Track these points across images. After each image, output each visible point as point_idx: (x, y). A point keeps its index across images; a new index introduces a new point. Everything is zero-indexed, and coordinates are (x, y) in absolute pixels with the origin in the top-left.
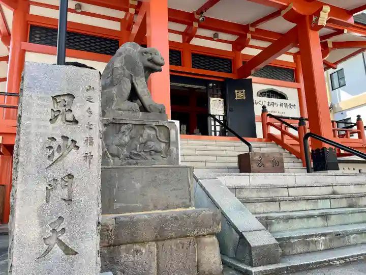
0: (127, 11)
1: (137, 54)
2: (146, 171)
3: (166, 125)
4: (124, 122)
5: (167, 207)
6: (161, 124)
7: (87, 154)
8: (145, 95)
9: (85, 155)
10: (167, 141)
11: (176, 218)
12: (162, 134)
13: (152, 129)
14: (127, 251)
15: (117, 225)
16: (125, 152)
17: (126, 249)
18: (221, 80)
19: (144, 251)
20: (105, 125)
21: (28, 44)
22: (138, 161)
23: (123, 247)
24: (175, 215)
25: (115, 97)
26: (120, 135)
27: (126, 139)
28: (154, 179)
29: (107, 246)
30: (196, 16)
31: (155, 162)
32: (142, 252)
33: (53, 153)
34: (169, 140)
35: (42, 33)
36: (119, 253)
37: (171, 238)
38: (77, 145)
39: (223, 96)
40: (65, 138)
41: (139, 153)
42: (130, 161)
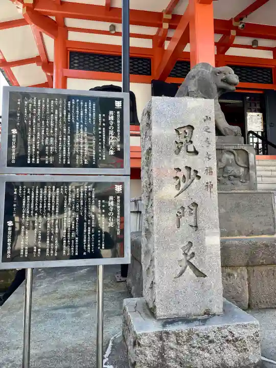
0: (160, 26)
1: (210, 76)
2: (230, 197)
3: (246, 149)
5: (252, 234)
6: (240, 148)
7: (207, 183)
9: (205, 184)
10: (245, 166)
12: (240, 159)
13: (230, 153)
18: (261, 92)
19: (235, 275)
21: (68, 70)
24: (264, 242)
30: (234, 24)
31: (234, 187)
32: (233, 275)
33: (179, 183)
34: (248, 164)
35: (80, 58)
37: (262, 264)
38: (198, 175)
39: (262, 110)
40: (189, 168)
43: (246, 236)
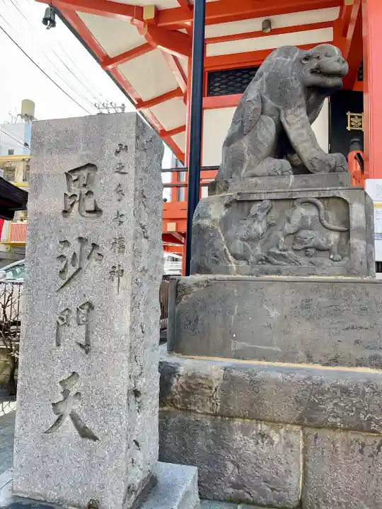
1: (291, 66)
2: (291, 288)
3: (342, 195)
4: (255, 197)
6: (331, 195)
7: (114, 267)
8: (304, 141)
9: (111, 269)
10: (342, 228)
11: (345, 391)
12: (331, 215)
13: (311, 206)
14: (245, 431)
15: (226, 382)
16: (259, 250)
17: (242, 426)
19: (276, 439)
20: (227, 206)
22: (282, 268)
23: (238, 422)
24: (342, 383)
25: (246, 154)
26: (248, 222)
27: (260, 228)
28: (307, 305)
29: (212, 415)
31: (314, 270)
32: (271, 439)
33: (66, 267)
34: (349, 226)
35: (222, 79)
36: (231, 430)
37: (334, 427)
38: (99, 252)
40: (83, 241)
41: (283, 253)
42: (268, 266)
43: (324, 365)
